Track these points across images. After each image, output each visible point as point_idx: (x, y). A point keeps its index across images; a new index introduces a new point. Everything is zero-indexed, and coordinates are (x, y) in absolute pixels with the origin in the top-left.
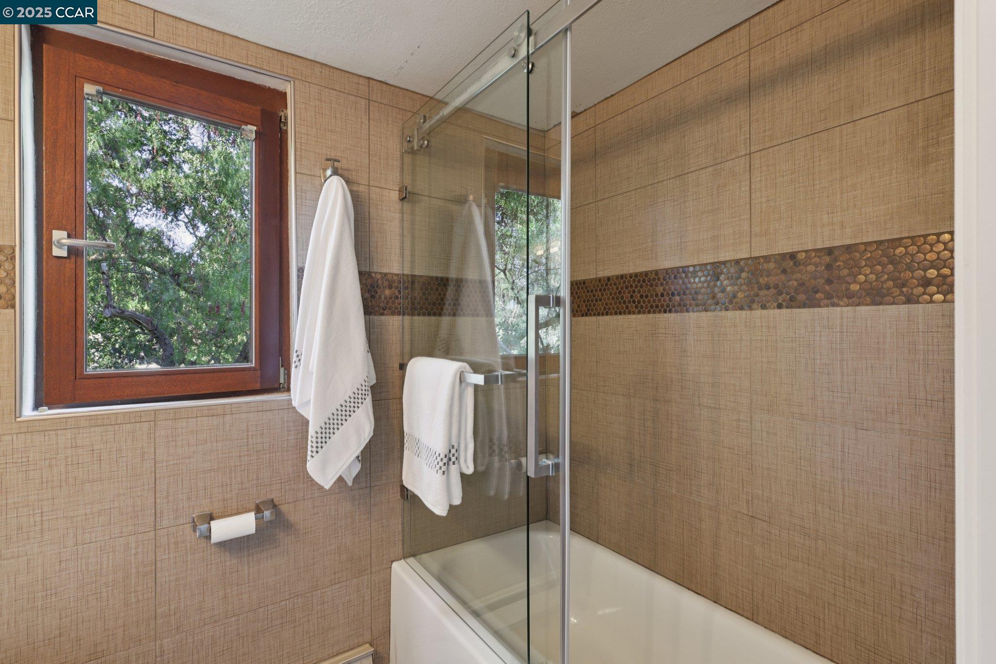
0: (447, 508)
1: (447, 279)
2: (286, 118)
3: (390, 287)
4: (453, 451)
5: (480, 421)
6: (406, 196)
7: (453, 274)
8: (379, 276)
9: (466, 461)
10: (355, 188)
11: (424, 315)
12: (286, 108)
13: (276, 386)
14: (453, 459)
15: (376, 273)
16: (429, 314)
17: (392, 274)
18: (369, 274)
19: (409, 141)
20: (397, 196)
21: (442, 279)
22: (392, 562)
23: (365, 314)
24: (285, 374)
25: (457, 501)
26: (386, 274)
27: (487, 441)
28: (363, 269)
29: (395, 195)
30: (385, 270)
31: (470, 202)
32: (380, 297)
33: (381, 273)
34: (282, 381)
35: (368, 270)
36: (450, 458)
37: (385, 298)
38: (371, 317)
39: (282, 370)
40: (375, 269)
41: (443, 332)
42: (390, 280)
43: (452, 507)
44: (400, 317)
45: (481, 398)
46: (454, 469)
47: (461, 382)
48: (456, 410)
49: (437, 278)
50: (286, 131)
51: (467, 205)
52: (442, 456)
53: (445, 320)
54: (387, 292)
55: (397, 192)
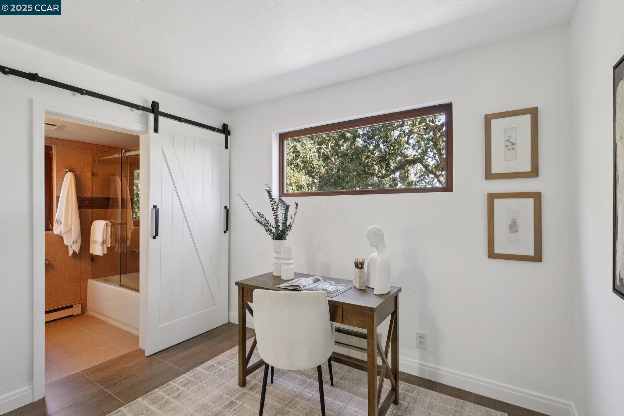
0: (103, 254)
1: (109, 198)
2: (52, 154)
3: (88, 201)
4: (105, 241)
5: (112, 233)
6: (93, 175)
7: (111, 196)
8: (84, 198)
9: (108, 244)
10: (76, 173)
11: (100, 208)
12: (52, 151)
13: (48, 229)
14: (104, 243)
15: (83, 197)
16: (102, 208)
17: (89, 197)
18: (81, 197)
19: (95, 160)
20: (91, 175)
21: (107, 198)
22: (88, 280)
23: (79, 208)
24: (51, 226)
25: (106, 252)
26: (86, 197)
27: (115, 239)
28: (78, 196)
29: (90, 175)
30: (86, 196)
31: (116, 176)
32: (84, 204)
33: (84, 197)
34: (50, 227)
35: (80, 196)
36: (103, 243)
37: (86, 204)
38: (81, 209)
39: (50, 225)
40: (83, 196)
41: (108, 214)
42: (87, 199)
43: (104, 254)
44: (91, 209)
45: (113, 229)
46: (105, 245)
47: (107, 225)
48: (105, 232)
49: (105, 198)
50: (52, 157)
51: (115, 177)
52: (101, 242)
53: (109, 210)
54: (87, 202)
55: (91, 174)
